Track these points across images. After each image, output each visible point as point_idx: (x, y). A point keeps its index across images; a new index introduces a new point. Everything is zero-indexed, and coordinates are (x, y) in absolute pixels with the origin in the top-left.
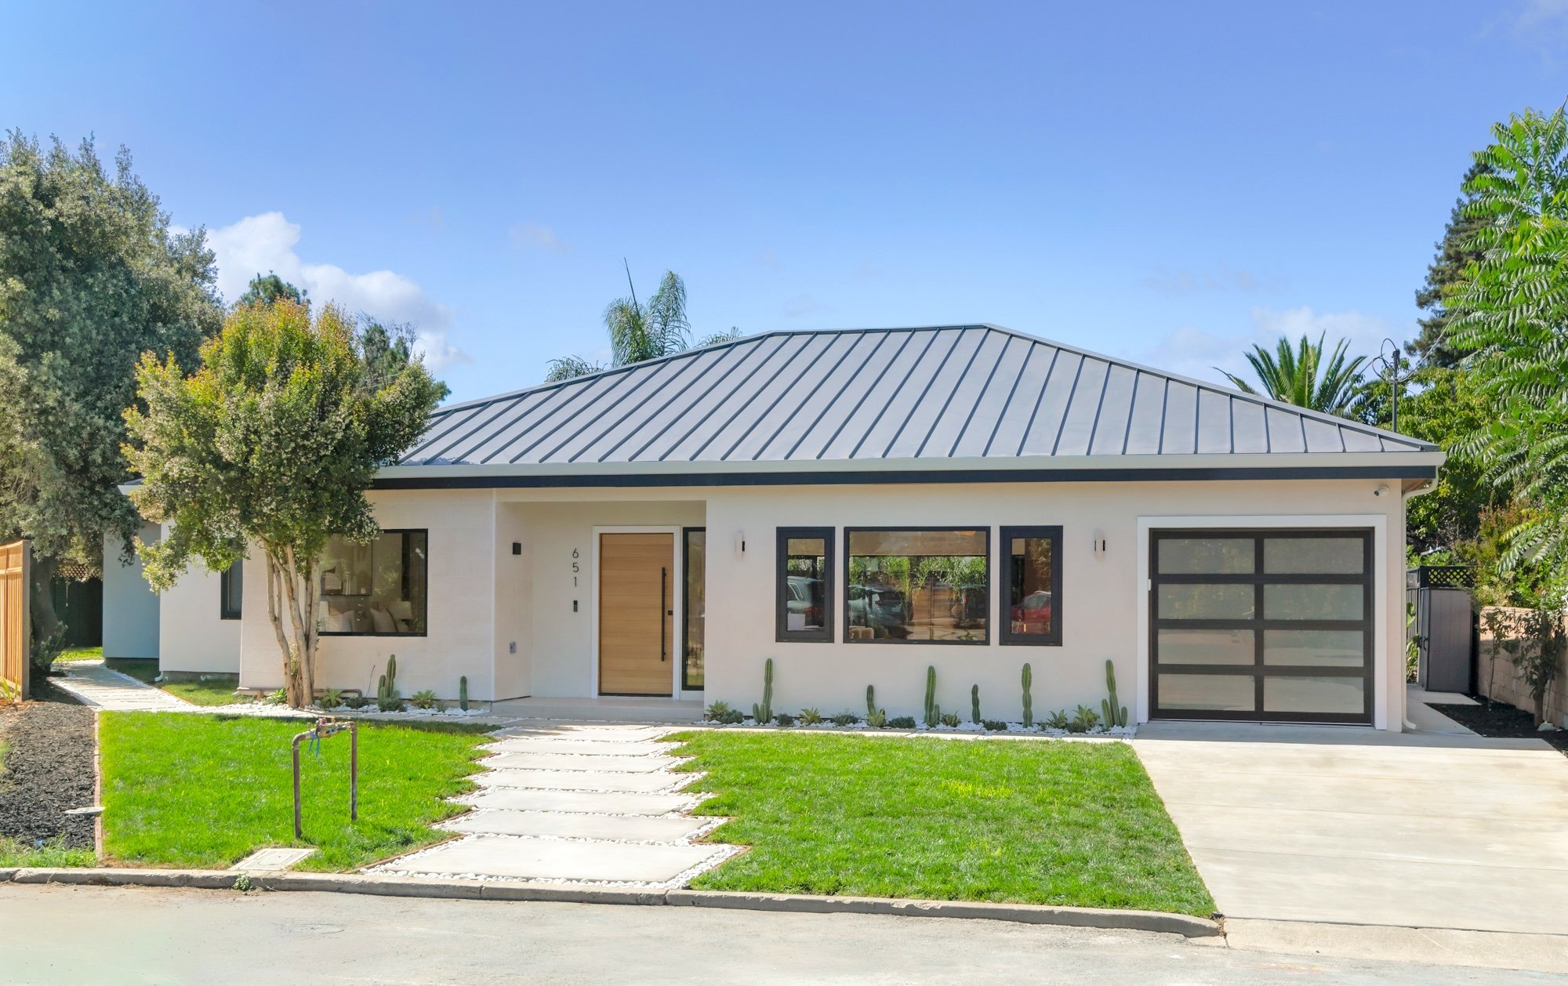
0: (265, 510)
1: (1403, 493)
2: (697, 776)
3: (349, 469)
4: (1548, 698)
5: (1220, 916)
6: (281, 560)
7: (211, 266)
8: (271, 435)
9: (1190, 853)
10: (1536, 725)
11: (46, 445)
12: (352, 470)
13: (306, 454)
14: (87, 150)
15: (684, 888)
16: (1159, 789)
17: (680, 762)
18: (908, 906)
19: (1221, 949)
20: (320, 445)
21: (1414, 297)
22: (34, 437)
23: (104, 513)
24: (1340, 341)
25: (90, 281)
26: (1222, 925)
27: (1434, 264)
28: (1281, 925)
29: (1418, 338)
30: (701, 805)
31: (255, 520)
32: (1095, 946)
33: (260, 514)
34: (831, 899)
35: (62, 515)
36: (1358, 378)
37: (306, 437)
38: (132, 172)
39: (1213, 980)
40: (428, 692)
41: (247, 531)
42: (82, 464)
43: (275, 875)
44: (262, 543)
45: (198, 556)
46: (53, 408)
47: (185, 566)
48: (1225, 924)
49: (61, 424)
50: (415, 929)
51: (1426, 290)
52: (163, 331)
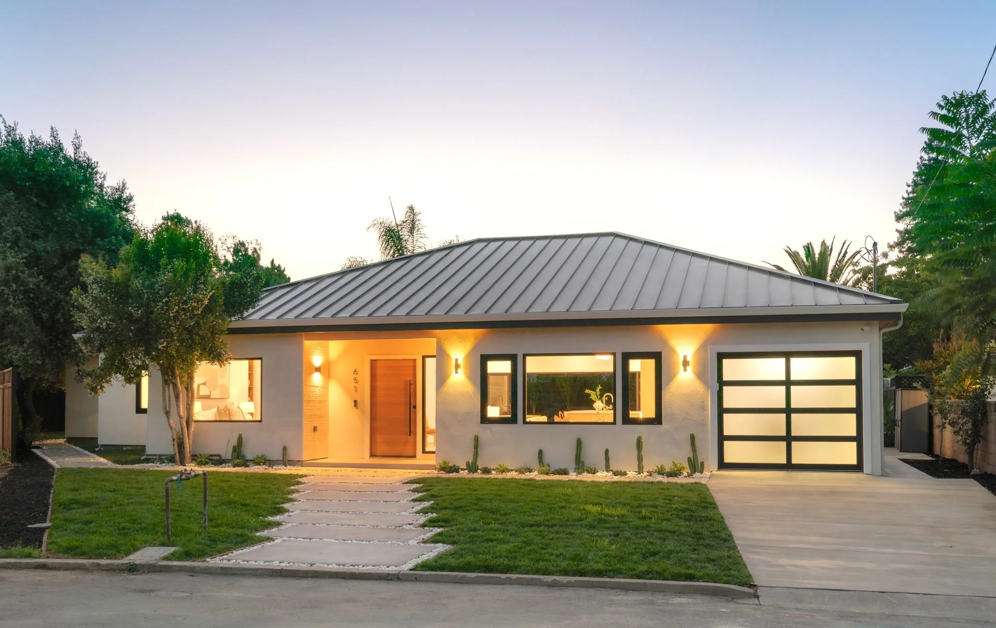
0: (160, 347)
1: (880, 329)
2: (427, 504)
3: (213, 322)
4: (978, 454)
5: (755, 586)
6: (170, 377)
7: (131, 204)
8: (163, 303)
9: (739, 548)
10: (969, 471)
11: (28, 311)
12: (215, 323)
13: (184, 314)
14: (55, 137)
15: (411, 570)
16: (722, 510)
17: (417, 495)
18: (553, 580)
19: (755, 606)
20: (194, 308)
21: (894, 216)
22: (21, 305)
23: (64, 351)
24: (844, 241)
25: (55, 214)
26: (756, 591)
27: (906, 196)
28: (795, 591)
29: (896, 241)
30: (427, 521)
31: (154, 353)
32: (672, 604)
33: (157, 349)
34: (503, 576)
35: (38, 352)
36: (856, 264)
37: (185, 303)
38: (82, 149)
39: (746, 624)
40: (263, 456)
41: (149, 359)
42: (51, 322)
43: (152, 562)
44: (158, 367)
45: (118, 375)
46: (33, 289)
47: (110, 381)
48: (758, 591)
49: (38, 298)
50: (236, 594)
51: (901, 211)
52: (101, 243)
